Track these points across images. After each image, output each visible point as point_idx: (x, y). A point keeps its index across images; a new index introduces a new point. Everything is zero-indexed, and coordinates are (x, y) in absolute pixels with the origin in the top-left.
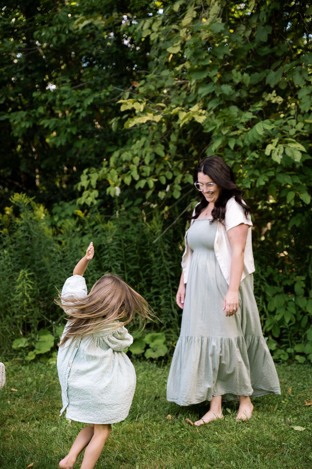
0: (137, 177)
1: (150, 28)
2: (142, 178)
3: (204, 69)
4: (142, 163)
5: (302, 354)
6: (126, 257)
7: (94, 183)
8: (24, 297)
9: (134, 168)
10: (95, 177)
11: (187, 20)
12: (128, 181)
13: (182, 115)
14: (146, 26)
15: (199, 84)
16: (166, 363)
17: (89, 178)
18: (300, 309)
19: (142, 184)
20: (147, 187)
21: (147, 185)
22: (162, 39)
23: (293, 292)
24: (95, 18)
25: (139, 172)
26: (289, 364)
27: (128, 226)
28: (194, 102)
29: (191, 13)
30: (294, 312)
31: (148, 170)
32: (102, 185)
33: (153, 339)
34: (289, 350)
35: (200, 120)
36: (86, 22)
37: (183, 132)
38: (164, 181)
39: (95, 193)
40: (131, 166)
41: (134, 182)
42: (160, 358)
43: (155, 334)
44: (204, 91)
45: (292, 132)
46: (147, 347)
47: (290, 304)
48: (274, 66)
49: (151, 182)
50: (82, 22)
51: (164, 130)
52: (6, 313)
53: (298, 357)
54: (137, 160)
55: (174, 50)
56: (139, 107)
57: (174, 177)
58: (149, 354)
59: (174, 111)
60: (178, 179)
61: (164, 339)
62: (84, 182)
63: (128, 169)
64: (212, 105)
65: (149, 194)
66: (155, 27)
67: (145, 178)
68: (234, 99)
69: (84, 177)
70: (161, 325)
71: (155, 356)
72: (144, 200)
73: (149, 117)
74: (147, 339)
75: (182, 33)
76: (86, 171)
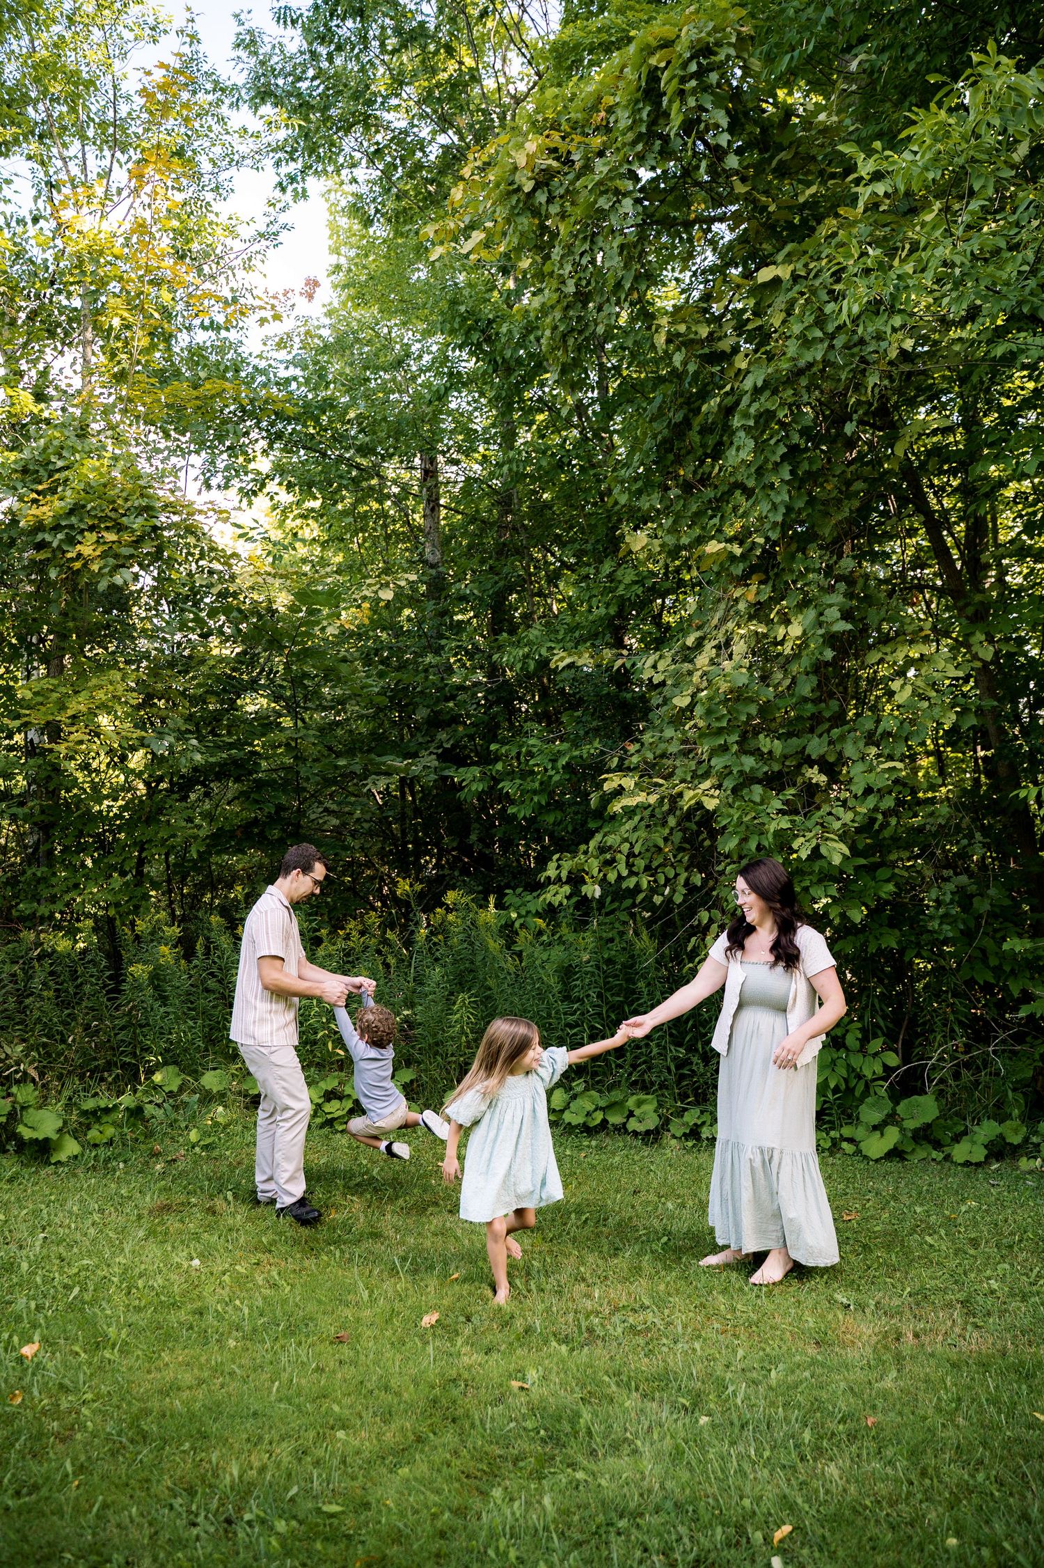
0: (625, 873)
1: (654, 667)
2: (632, 873)
3: (720, 731)
4: (631, 855)
5: (851, 1140)
6: (606, 983)
7: (564, 874)
8: (463, 1032)
9: (621, 858)
10: (567, 865)
11: (702, 660)
12: (612, 877)
13: (689, 794)
14: (650, 662)
15: (713, 752)
16: (656, 1140)
17: (559, 867)
18: (854, 1070)
19: (631, 883)
20: (638, 886)
21: (637, 885)
22: (669, 682)
23: (844, 1046)
24: (580, 656)
25: (629, 866)
26: (832, 1154)
27: (612, 940)
28: (706, 775)
29: (709, 651)
30: (845, 1074)
31: (640, 863)
32: (576, 879)
33: (640, 1104)
34: (832, 1133)
35: (711, 804)
36: (568, 661)
37: (689, 815)
38: (662, 880)
39: (567, 889)
40: (619, 856)
41: (620, 878)
42: (648, 1133)
43: (642, 1096)
44: (718, 763)
45: (837, 825)
46: (631, 1114)
47: (839, 1062)
48: (819, 730)
49: (645, 881)
50: (562, 659)
51: (666, 807)
52: (436, 1053)
53: (845, 1145)
54: (625, 847)
55: (682, 701)
56: (629, 782)
57: (677, 875)
58: (633, 1125)
59: (677, 790)
60: (682, 879)
61: (655, 1104)
62: (551, 872)
63: (613, 860)
64: (729, 784)
65: (640, 897)
66: (661, 666)
67: (637, 874)
68: (760, 775)
69: (552, 865)
70: (652, 1084)
71: (641, 1128)
72: (634, 905)
73: (641, 798)
74: (631, 1103)
75: (696, 678)
76: (556, 857)
